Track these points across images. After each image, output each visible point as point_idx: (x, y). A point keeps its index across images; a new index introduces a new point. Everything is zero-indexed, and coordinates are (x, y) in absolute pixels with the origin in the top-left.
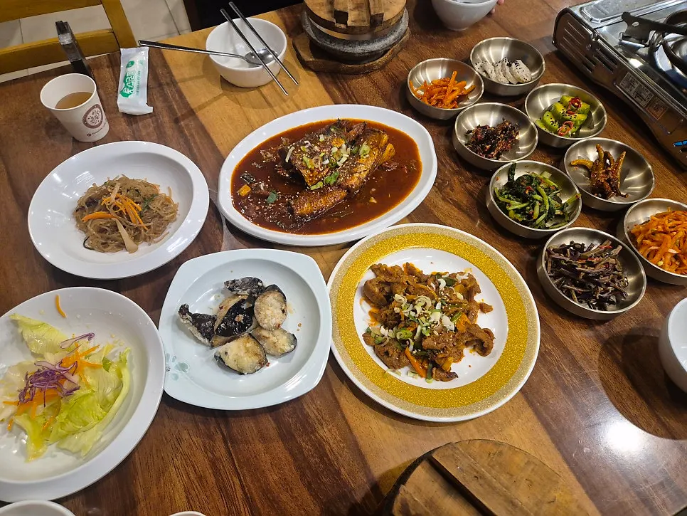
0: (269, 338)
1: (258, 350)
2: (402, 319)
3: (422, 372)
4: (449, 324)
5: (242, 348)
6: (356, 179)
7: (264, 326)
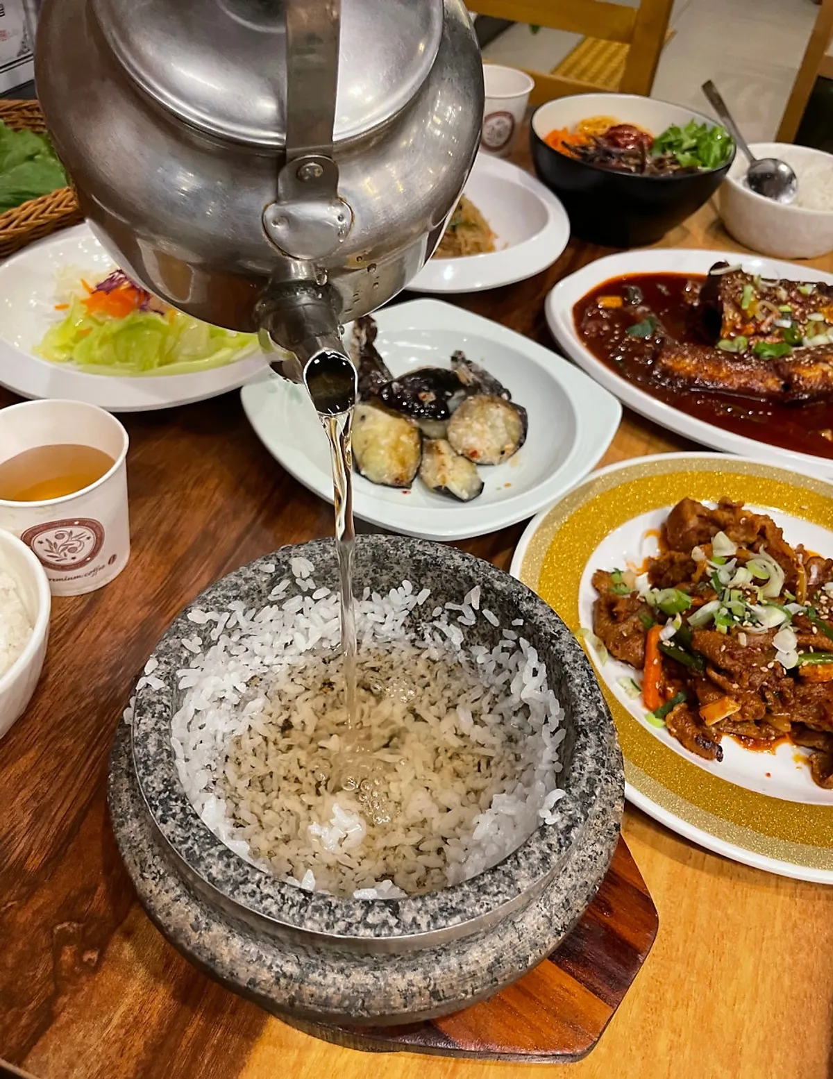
0: (442, 454)
1: (412, 461)
2: (696, 576)
3: (653, 697)
4: (788, 653)
5: (393, 435)
6: (818, 373)
7: (452, 435)
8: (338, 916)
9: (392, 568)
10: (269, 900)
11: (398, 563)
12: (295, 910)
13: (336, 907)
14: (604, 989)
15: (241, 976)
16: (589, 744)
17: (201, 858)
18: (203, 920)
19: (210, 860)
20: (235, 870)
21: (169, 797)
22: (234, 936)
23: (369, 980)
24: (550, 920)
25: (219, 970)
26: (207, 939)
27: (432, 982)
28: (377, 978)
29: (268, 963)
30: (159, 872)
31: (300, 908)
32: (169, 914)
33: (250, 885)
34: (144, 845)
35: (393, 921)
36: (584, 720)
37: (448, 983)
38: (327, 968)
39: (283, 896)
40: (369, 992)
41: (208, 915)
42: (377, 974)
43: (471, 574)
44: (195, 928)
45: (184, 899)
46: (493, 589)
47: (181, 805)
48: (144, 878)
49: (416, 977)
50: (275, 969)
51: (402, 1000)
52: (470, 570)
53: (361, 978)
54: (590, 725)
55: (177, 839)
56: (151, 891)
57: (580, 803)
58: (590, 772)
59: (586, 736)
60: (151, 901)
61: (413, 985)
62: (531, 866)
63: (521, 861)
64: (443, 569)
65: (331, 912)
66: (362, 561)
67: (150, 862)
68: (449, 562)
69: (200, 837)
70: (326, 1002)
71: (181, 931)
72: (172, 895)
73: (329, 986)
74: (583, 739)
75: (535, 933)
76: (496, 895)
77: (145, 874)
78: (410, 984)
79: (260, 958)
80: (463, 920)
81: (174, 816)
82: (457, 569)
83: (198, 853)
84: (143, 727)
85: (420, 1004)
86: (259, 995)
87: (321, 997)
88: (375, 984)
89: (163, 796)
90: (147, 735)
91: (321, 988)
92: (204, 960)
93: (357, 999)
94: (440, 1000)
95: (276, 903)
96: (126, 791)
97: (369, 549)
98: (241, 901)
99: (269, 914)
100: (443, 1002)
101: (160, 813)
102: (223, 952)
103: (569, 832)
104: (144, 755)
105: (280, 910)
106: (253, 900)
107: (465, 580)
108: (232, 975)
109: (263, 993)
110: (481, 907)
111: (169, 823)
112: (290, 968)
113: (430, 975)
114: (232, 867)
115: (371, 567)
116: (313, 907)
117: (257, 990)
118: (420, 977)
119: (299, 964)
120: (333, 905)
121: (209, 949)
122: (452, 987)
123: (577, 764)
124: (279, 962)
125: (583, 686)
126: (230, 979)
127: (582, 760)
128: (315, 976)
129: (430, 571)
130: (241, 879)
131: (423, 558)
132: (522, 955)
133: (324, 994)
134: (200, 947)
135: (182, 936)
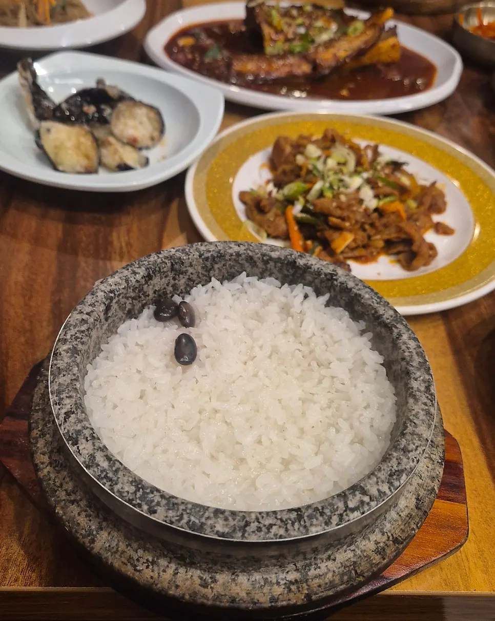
8: (329, 514)
9: (186, 272)
10: (274, 527)
11: (191, 265)
12: (296, 525)
13: (323, 509)
14: (452, 495)
15: (262, 600)
16: (401, 332)
17: (203, 524)
18: (206, 576)
19: (209, 522)
20: (234, 520)
21: (144, 493)
22: (238, 576)
23: (350, 554)
24: (431, 459)
25: (243, 606)
26: (218, 588)
27: (389, 534)
28: (354, 550)
29: (274, 581)
30: (147, 560)
31: (300, 522)
32: (177, 587)
33: (252, 524)
34: (122, 546)
35: (366, 499)
36: (388, 319)
37: (399, 530)
38: (319, 561)
39: (281, 520)
40: (355, 563)
41: (209, 570)
42: (353, 547)
43: (251, 253)
44: (205, 585)
45: (182, 570)
46: (271, 259)
47: (158, 494)
48: (139, 571)
49: (376, 536)
50: (282, 582)
51: (379, 556)
52: (248, 251)
53: (344, 555)
54: (393, 320)
55: (173, 520)
56: (152, 577)
57: (422, 370)
58: (415, 349)
59: (396, 328)
60: (156, 585)
61: (379, 543)
62: (423, 421)
63: (415, 421)
64: (227, 257)
65: (322, 514)
66: (164, 272)
67: (135, 557)
68: (230, 251)
69: (191, 510)
70: (332, 585)
71: (195, 593)
72: (170, 571)
73: (326, 573)
74: (395, 331)
75: (428, 471)
76: (416, 449)
77: (138, 568)
78: (377, 543)
79: (266, 580)
80: (407, 475)
81: (158, 504)
82: (238, 254)
83: (197, 521)
84: (84, 452)
85: (392, 552)
86: (283, 607)
87: (326, 584)
88: (355, 555)
89: (139, 494)
90: (92, 457)
91: (323, 577)
92: (227, 605)
93: (350, 571)
94: (402, 543)
95: (280, 527)
96: (79, 514)
97: (167, 261)
98: (253, 539)
99: (281, 537)
100: (405, 543)
101: (145, 507)
102: (237, 591)
103: (430, 391)
104: (102, 471)
105: (287, 530)
106: (263, 533)
107: (247, 260)
108: (255, 603)
109: (284, 603)
110: (413, 461)
111: (159, 511)
112: (293, 576)
113: (385, 530)
114: (230, 518)
115: (171, 275)
116: (308, 516)
117: (280, 604)
118: (380, 535)
119: (297, 570)
120: (320, 508)
121: (225, 595)
122: (403, 531)
123: (404, 347)
124: (282, 576)
125: (372, 298)
126: (255, 607)
127: (405, 343)
128: (312, 572)
129: (216, 263)
130: (243, 523)
131: (209, 255)
132: (430, 488)
133: (327, 581)
134: (218, 597)
135: (199, 596)
